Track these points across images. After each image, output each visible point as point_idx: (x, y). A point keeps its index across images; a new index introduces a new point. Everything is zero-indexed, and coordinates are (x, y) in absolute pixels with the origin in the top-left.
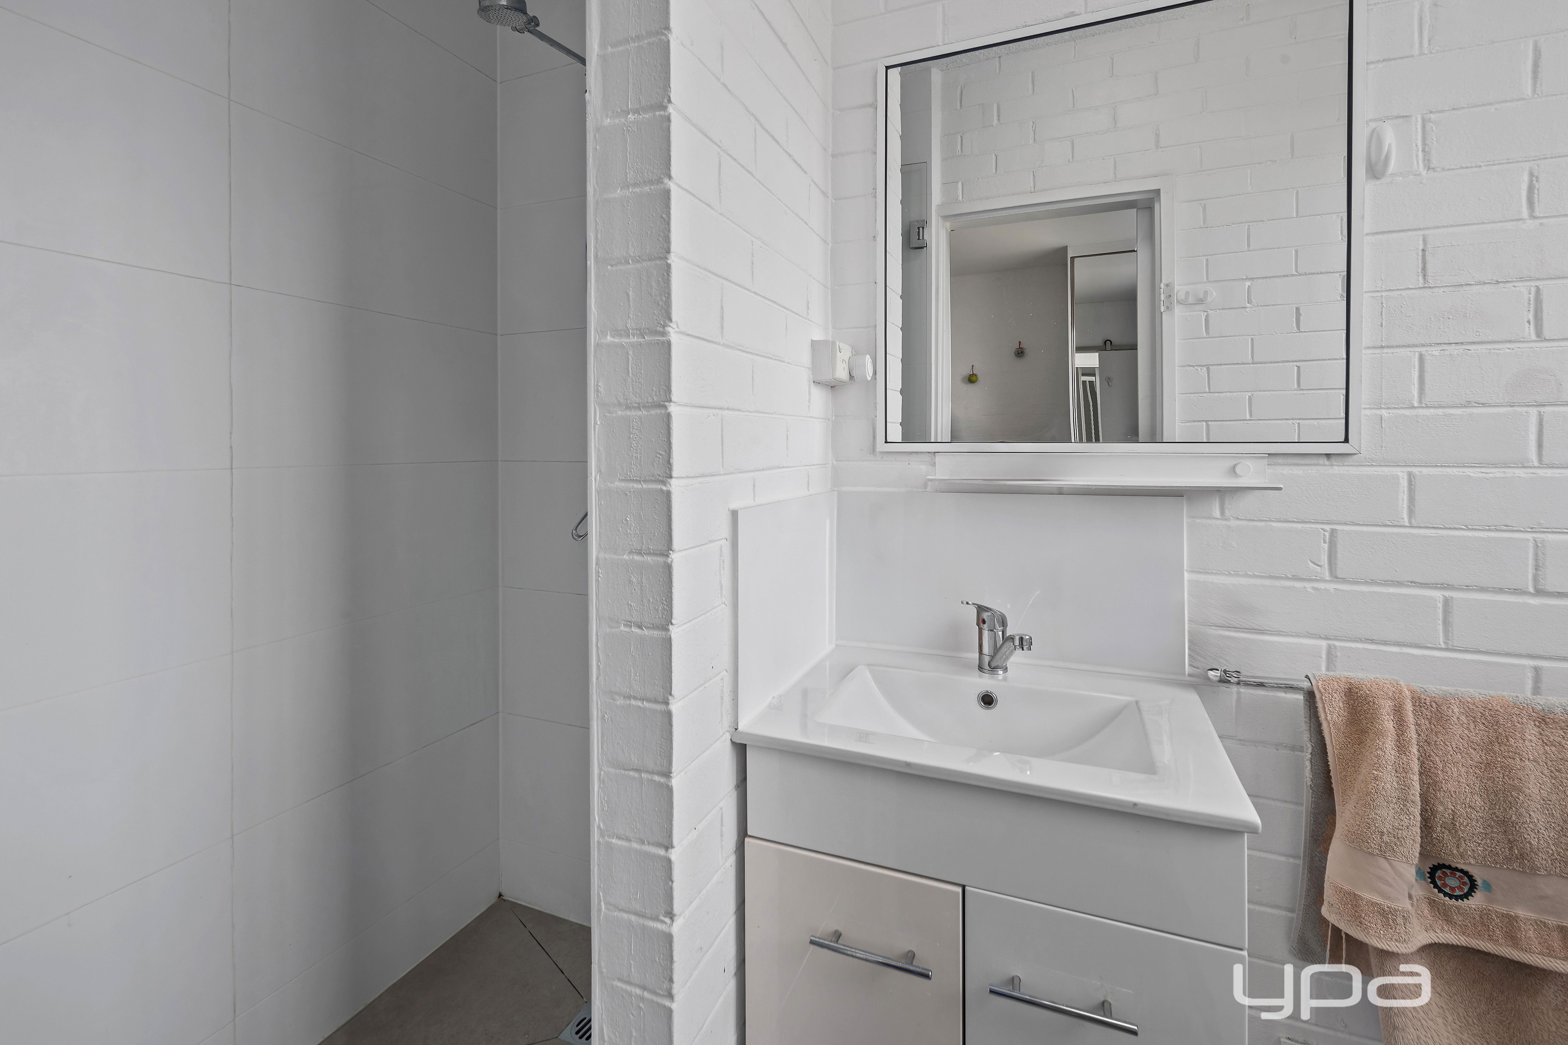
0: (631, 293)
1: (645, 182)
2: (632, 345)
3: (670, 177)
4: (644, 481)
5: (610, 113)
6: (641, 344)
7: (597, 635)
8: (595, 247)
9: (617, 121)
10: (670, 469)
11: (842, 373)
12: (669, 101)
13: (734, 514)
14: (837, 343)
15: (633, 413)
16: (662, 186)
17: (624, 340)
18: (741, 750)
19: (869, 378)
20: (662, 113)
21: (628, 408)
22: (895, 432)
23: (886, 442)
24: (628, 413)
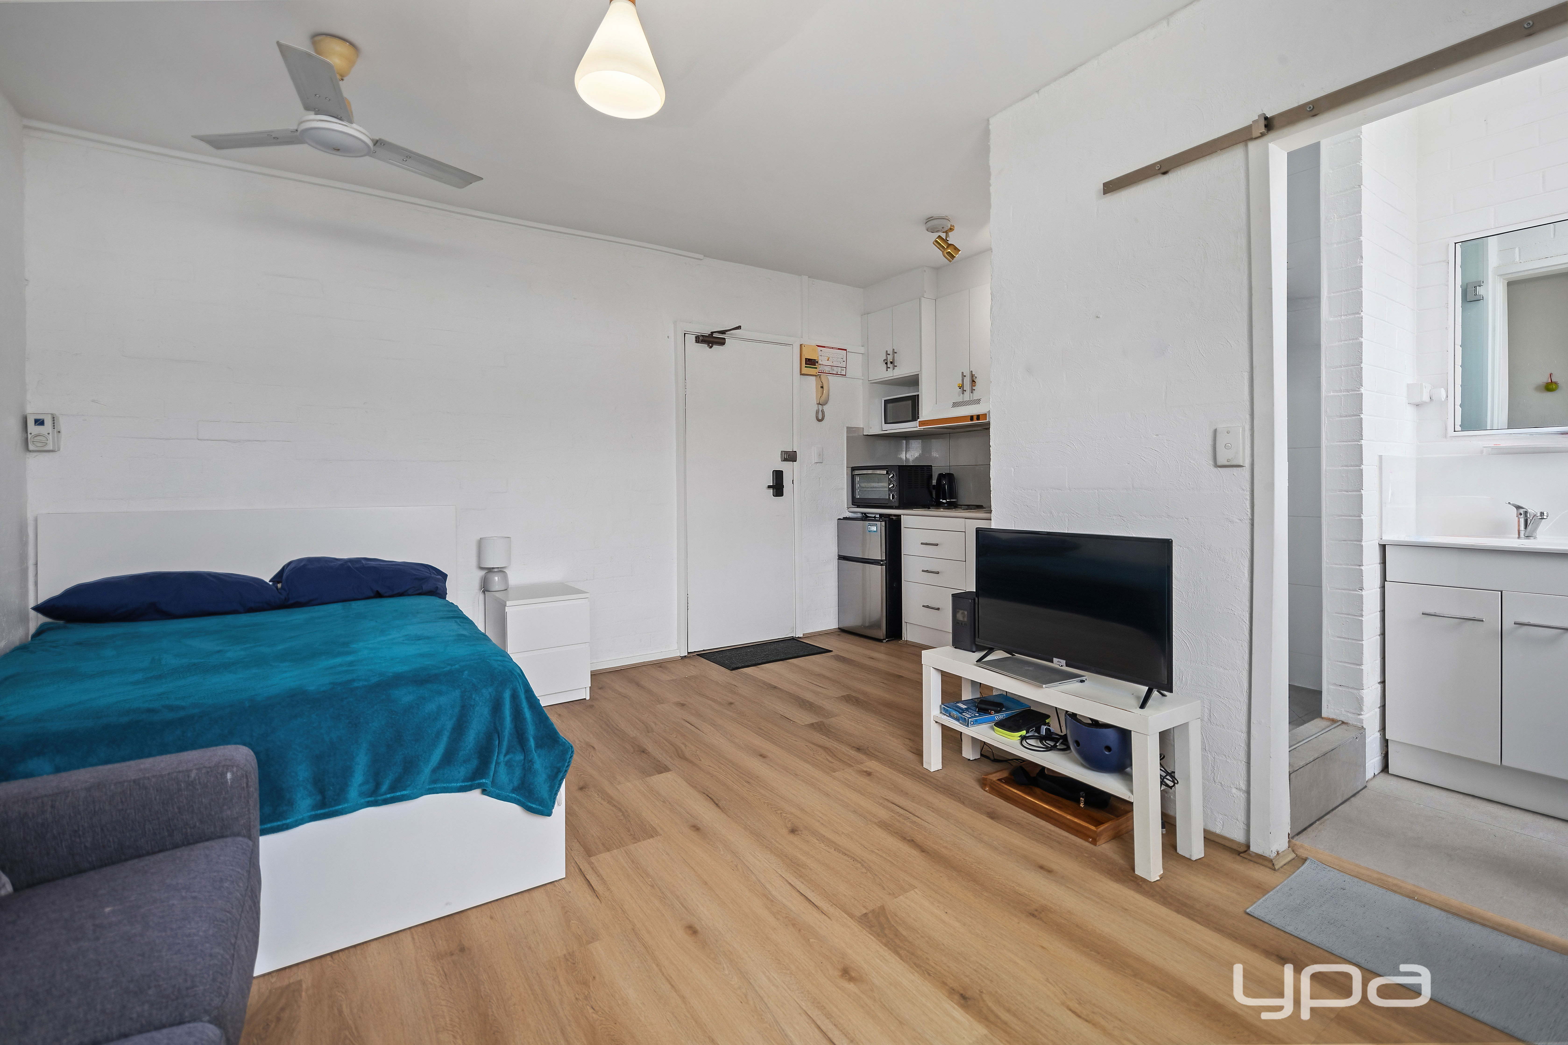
0: (1343, 378)
1: (1350, 340)
2: (1344, 395)
3: (1362, 337)
4: (1349, 442)
5: (1332, 316)
6: (1348, 395)
7: (1325, 496)
8: (1325, 362)
9: (1336, 319)
10: (1362, 437)
11: (1426, 398)
12: (1362, 311)
13: (1381, 457)
14: (1424, 384)
15: (1343, 418)
16: (1358, 341)
17: (1339, 394)
18: (1383, 547)
19: (1443, 400)
20: (1358, 316)
21: (1341, 417)
22: (1458, 428)
23: (1454, 431)
24: (1341, 419)
